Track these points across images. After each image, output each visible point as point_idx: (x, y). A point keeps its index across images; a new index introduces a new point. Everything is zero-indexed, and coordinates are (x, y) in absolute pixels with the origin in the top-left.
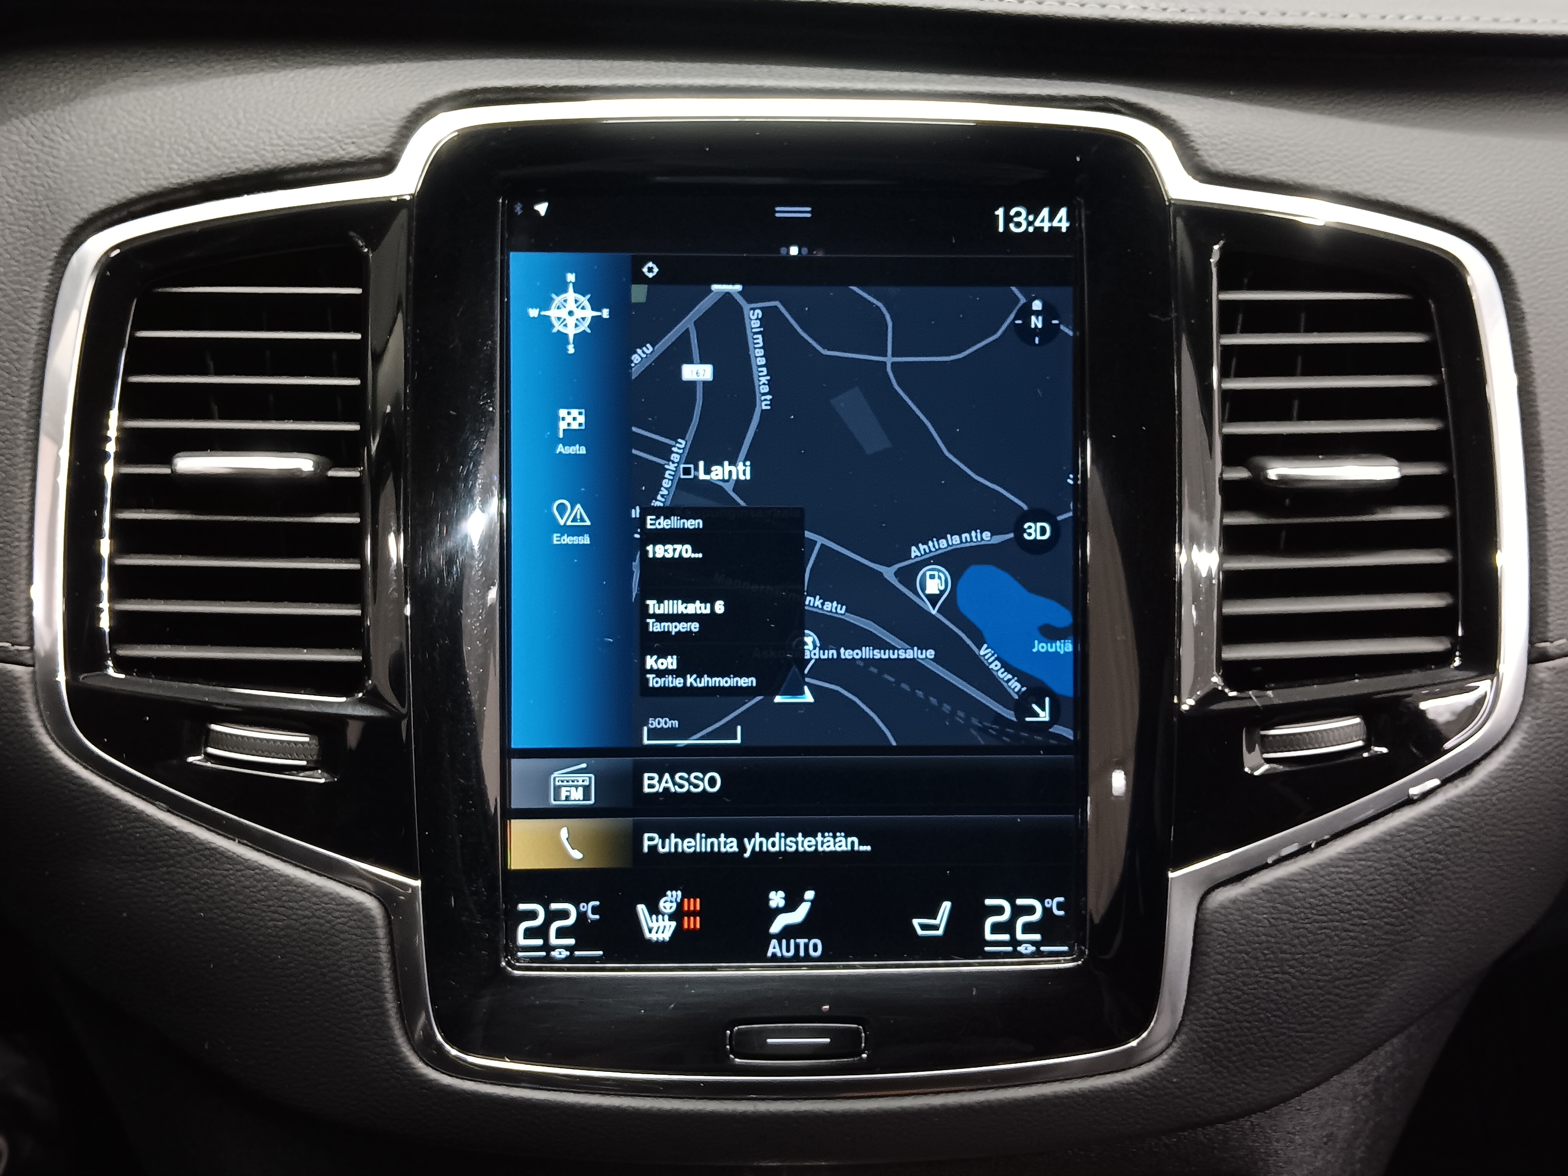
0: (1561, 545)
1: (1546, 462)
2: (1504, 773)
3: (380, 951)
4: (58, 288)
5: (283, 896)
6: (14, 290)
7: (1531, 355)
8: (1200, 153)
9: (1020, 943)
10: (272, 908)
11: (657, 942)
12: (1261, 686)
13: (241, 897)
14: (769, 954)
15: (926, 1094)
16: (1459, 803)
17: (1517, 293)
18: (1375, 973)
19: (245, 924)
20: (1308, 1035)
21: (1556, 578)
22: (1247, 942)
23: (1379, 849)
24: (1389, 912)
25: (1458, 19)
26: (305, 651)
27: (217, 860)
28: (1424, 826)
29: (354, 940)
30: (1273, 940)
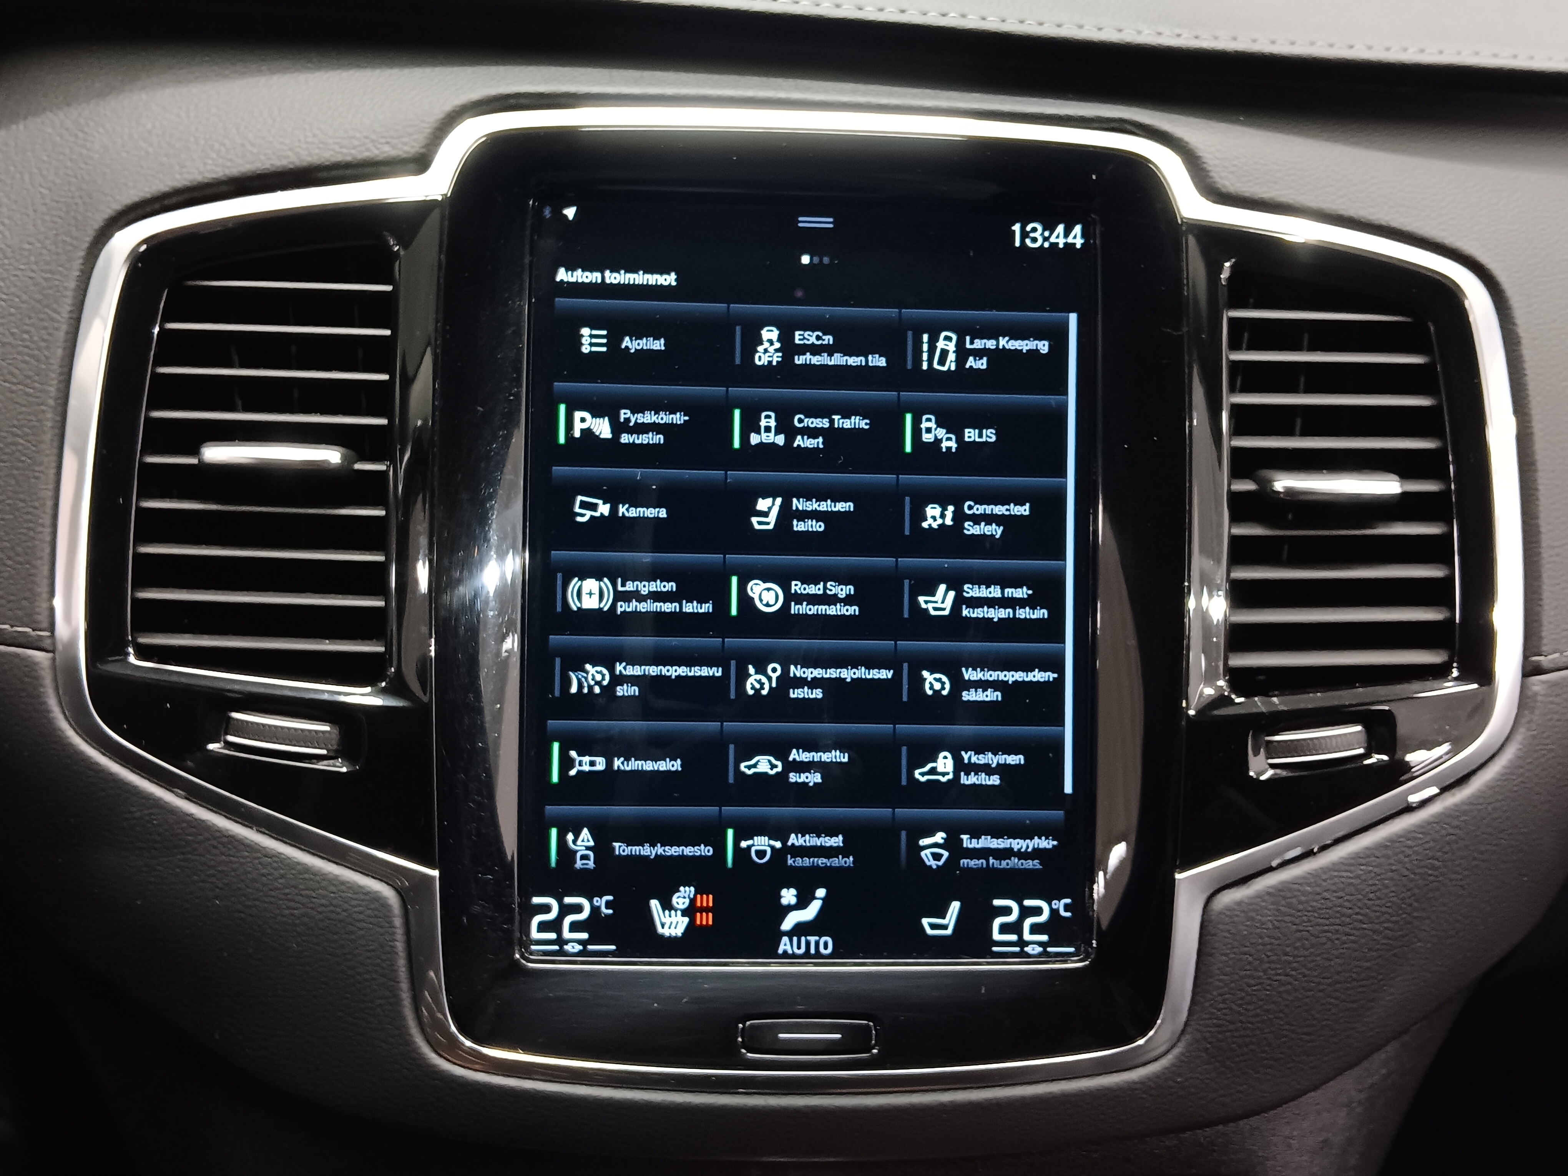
2: (1499, 783)
3: (397, 940)
4: (89, 278)
5: (300, 884)
6: (46, 279)
8: (1211, 175)
9: (1028, 943)
10: (289, 896)
11: (670, 937)
12: (1265, 692)
13: (257, 885)
14: (780, 951)
15: (934, 1090)
16: (1456, 811)
17: (1513, 317)
18: (1374, 977)
19: (260, 912)
20: (1309, 1037)
22: (1252, 944)
24: (1388, 917)
25: (1459, 53)
26: (327, 641)
27: (235, 848)
29: (371, 929)
30: (1276, 942)
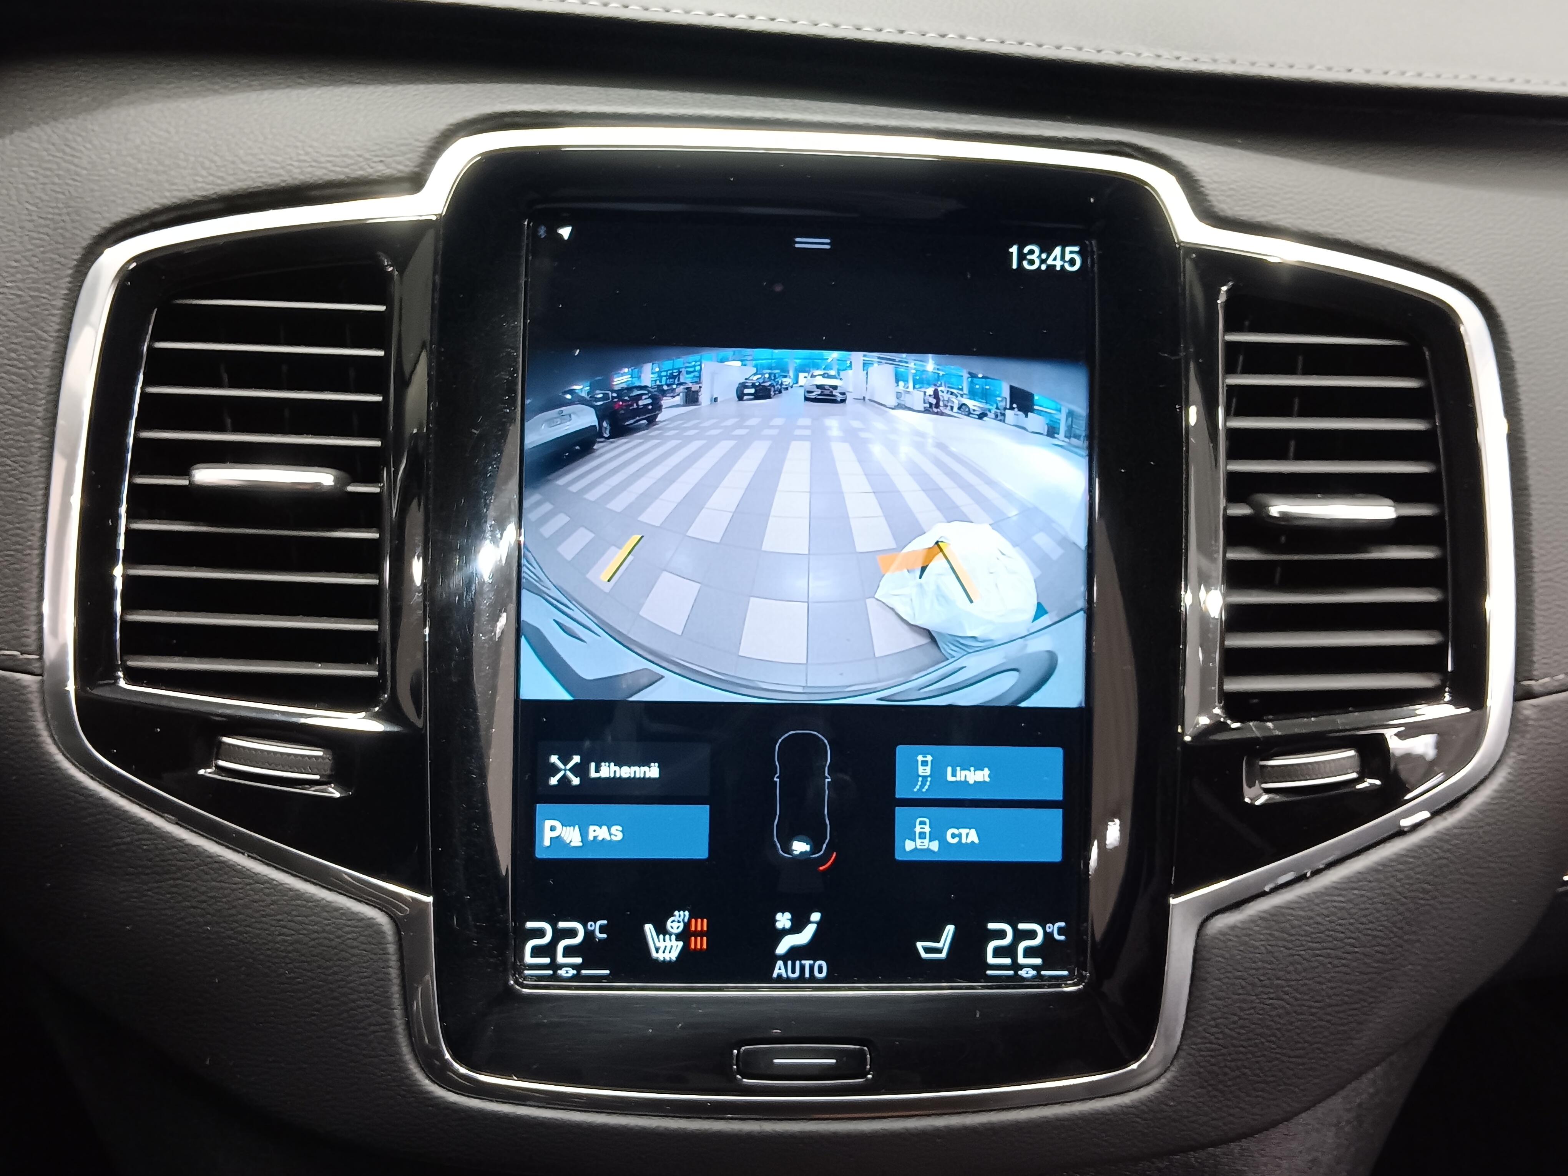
0: (1547, 586)
1: (1533, 506)
2: (1492, 807)
3: (391, 967)
5: (293, 910)
6: (33, 297)
7: (1521, 403)
8: (1209, 198)
9: (1022, 967)
10: (281, 923)
11: (664, 961)
12: (1260, 718)
13: (249, 911)
14: (775, 975)
15: (929, 1115)
17: (1508, 342)
18: (1365, 1001)
19: (252, 938)
20: (1299, 1060)
21: (1541, 619)
22: (1245, 968)
23: (1371, 879)
24: (1379, 940)
26: (320, 665)
27: (226, 873)
28: (1414, 857)
29: (365, 956)
30: (1269, 967)
